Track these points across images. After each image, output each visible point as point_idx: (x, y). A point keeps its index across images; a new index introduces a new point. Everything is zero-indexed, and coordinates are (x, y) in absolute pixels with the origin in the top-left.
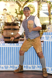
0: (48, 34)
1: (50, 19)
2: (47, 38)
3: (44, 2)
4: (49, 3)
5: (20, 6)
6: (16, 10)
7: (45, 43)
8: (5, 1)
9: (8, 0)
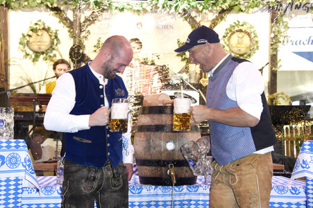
8: (138, 11)
9: (149, 8)
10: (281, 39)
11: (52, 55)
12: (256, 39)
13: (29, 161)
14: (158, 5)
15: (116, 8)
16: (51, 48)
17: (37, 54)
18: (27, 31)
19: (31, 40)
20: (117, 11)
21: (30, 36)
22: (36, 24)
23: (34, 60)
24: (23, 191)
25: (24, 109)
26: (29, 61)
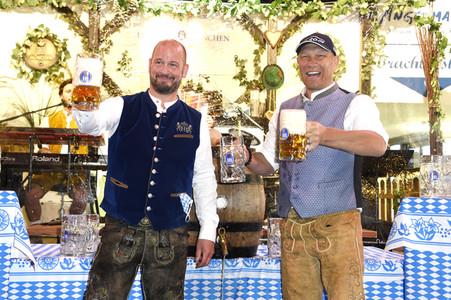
0: (430, 207)
1: (435, 115)
2: (427, 233)
3: (397, 17)
4: (428, 26)
5: (262, 41)
6: (240, 63)
7: (416, 258)
8: (180, 14)
9: (195, 12)
10: (376, 60)
11: (58, 74)
12: (342, 58)
13: (20, 221)
14: (208, 8)
15: (150, 10)
16: (58, 64)
17: (38, 72)
18: (23, 40)
19: (29, 52)
20: (150, 14)
21: (27, 47)
22: (37, 30)
23: (32, 81)
24: (12, 263)
25: (17, 149)
26: (25, 82)
